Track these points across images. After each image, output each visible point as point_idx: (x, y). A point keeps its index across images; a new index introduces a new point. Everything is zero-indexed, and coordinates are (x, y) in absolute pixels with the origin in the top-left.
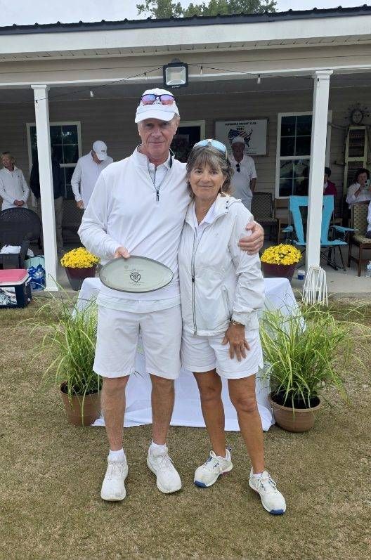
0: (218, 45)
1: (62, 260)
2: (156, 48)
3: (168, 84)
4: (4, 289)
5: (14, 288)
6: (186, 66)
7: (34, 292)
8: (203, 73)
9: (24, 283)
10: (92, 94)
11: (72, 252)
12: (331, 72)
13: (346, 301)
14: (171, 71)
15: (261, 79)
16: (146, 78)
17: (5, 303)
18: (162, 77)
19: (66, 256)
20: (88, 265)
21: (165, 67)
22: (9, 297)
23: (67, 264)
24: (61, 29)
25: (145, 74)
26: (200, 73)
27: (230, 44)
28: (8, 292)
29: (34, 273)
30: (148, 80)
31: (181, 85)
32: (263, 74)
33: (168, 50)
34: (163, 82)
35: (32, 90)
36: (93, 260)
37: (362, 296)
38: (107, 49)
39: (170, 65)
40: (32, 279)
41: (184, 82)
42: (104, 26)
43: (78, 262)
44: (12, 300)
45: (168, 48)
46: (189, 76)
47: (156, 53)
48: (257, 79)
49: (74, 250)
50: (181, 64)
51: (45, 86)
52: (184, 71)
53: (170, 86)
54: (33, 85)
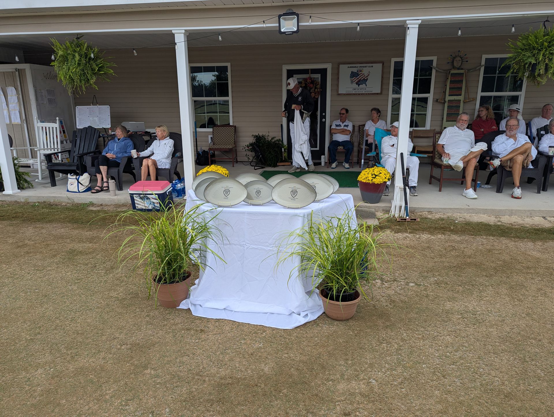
1: (198, 174)
2: (273, 0)
3: (282, 30)
4: (149, 196)
5: (157, 196)
6: (298, 15)
8: (312, 22)
9: (166, 192)
10: (220, 38)
11: (206, 168)
12: (420, 22)
13: (425, 214)
14: (285, 19)
15: (360, 27)
16: (265, 26)
17: (150, 208)
18: (278, 25)
19: (201, 172)
21: (280, 16)
22: (154, 203)
25: (264, 22)
26: (308, 22)
28: (153, 198)
30: (267, 27)
31: (293, 32)
32: (362, 23)
33: (283, 1)
34: (278, 29)
35: (173, 35)
37: (438, 210)
39: (285, 14)
41: (295, 29)
44: (156, 205)
46: (300, 24)
47: (274, 4)
48: (357, 28)
49: (208, 166)
50: (293, 14)
51: (184, 31)
52: (295, 20)
53: (284, 33)
54: (175, 30)
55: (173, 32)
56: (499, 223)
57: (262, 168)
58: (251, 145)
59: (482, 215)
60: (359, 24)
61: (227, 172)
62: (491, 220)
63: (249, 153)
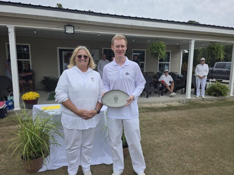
0: (85, 21)
1: (22, 97)
2: (62, 19)
3: (67, 32)
6: (73, 27)
7: (8, 111)
8: (80, 30)
10: (35, 32)
11: (27, 93)
14: (68, 28)
16: (58, 29)
18: (64, 29)
19: (24, 95)
20: (34, 98)
21: (65, 26)
23: (24, 98)
24: (21, 5)
25: (58, 27)
26: (78, 30)
27: (89, 22)
29: (8, 103)
31: (72, 33)
33: (66, 20)
34: (64, 31)
36: (37, 96)
38: (42, 16)
39: (67, 26)
40: (7, 106)
41: (73, 32)
42: (40, 7)
43: (29, 97)
45: (66, 19)
46: (75, 30)
47: (62, 21)
48: (98, 35)
49: (28, 93)
50: (71, 26)
51: (14, 27)
52: (72, 29)
53: (68, 33)
54: (8, 26)
55: (7, 26)
56: (152, 107)
57: (50, 92)
58: (43, 81)
59: (145, 104)
60: (99, 33)
61: (39, 95)
62: (149, 106)
63: (42, 85)
